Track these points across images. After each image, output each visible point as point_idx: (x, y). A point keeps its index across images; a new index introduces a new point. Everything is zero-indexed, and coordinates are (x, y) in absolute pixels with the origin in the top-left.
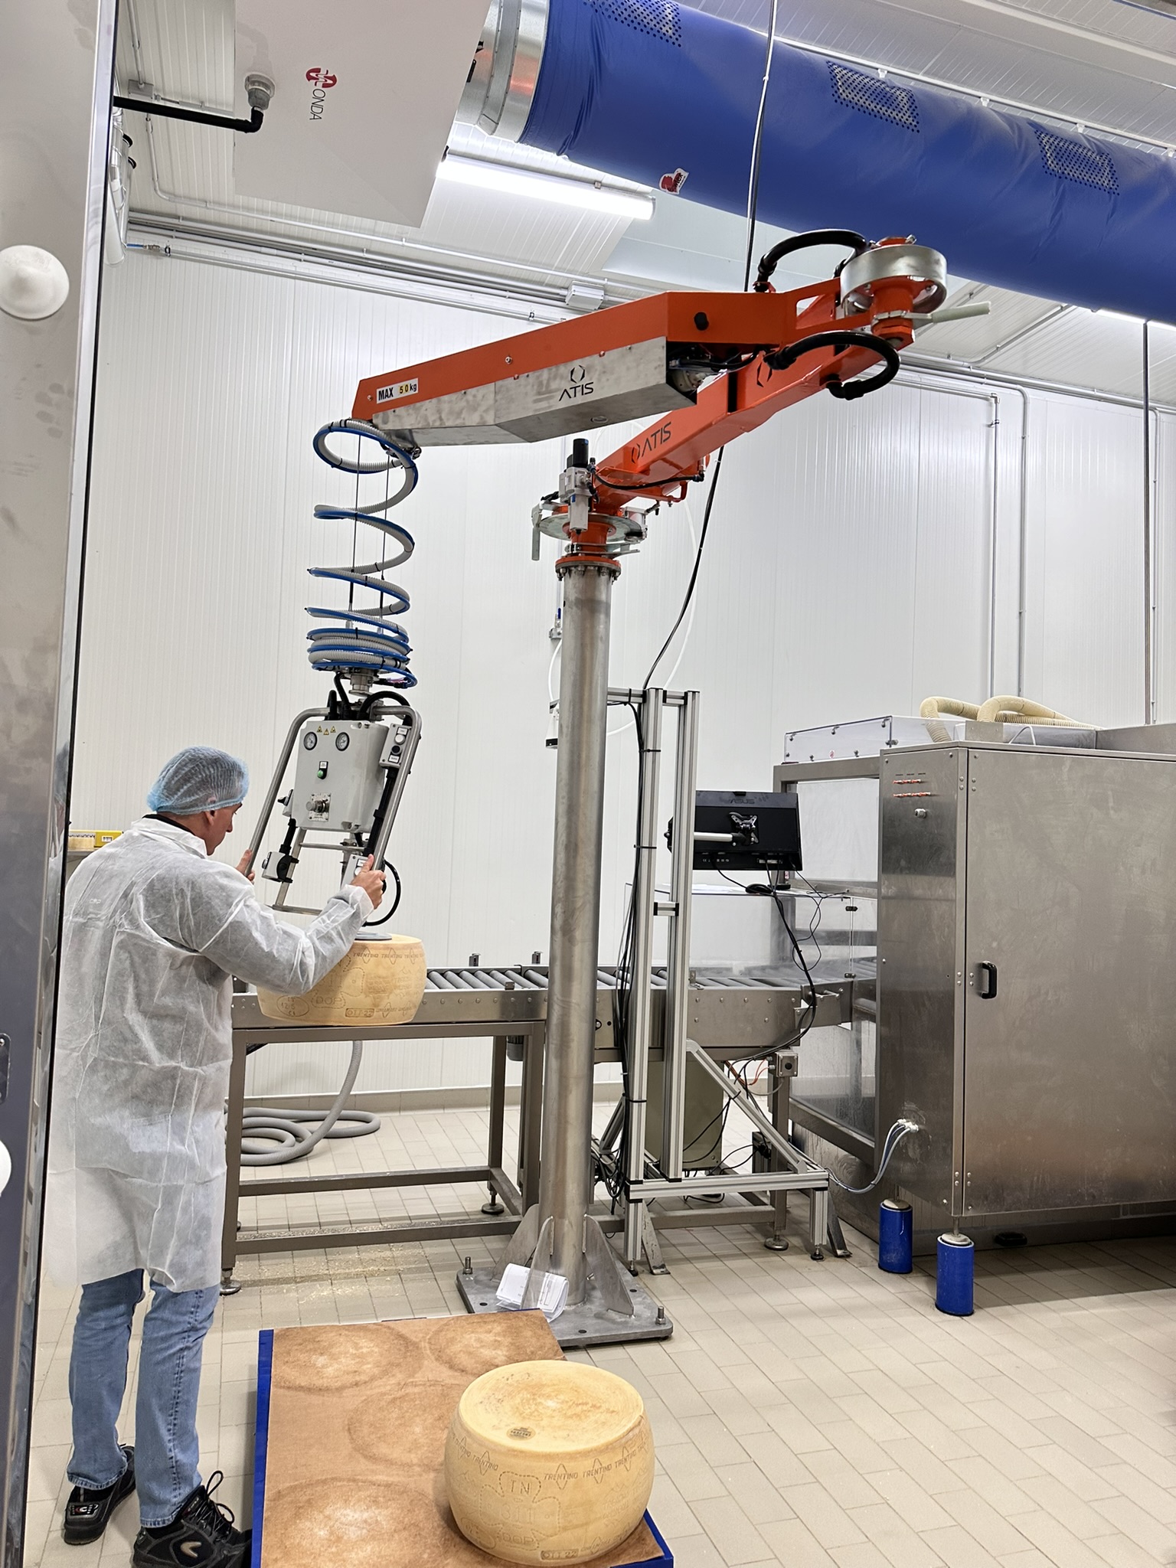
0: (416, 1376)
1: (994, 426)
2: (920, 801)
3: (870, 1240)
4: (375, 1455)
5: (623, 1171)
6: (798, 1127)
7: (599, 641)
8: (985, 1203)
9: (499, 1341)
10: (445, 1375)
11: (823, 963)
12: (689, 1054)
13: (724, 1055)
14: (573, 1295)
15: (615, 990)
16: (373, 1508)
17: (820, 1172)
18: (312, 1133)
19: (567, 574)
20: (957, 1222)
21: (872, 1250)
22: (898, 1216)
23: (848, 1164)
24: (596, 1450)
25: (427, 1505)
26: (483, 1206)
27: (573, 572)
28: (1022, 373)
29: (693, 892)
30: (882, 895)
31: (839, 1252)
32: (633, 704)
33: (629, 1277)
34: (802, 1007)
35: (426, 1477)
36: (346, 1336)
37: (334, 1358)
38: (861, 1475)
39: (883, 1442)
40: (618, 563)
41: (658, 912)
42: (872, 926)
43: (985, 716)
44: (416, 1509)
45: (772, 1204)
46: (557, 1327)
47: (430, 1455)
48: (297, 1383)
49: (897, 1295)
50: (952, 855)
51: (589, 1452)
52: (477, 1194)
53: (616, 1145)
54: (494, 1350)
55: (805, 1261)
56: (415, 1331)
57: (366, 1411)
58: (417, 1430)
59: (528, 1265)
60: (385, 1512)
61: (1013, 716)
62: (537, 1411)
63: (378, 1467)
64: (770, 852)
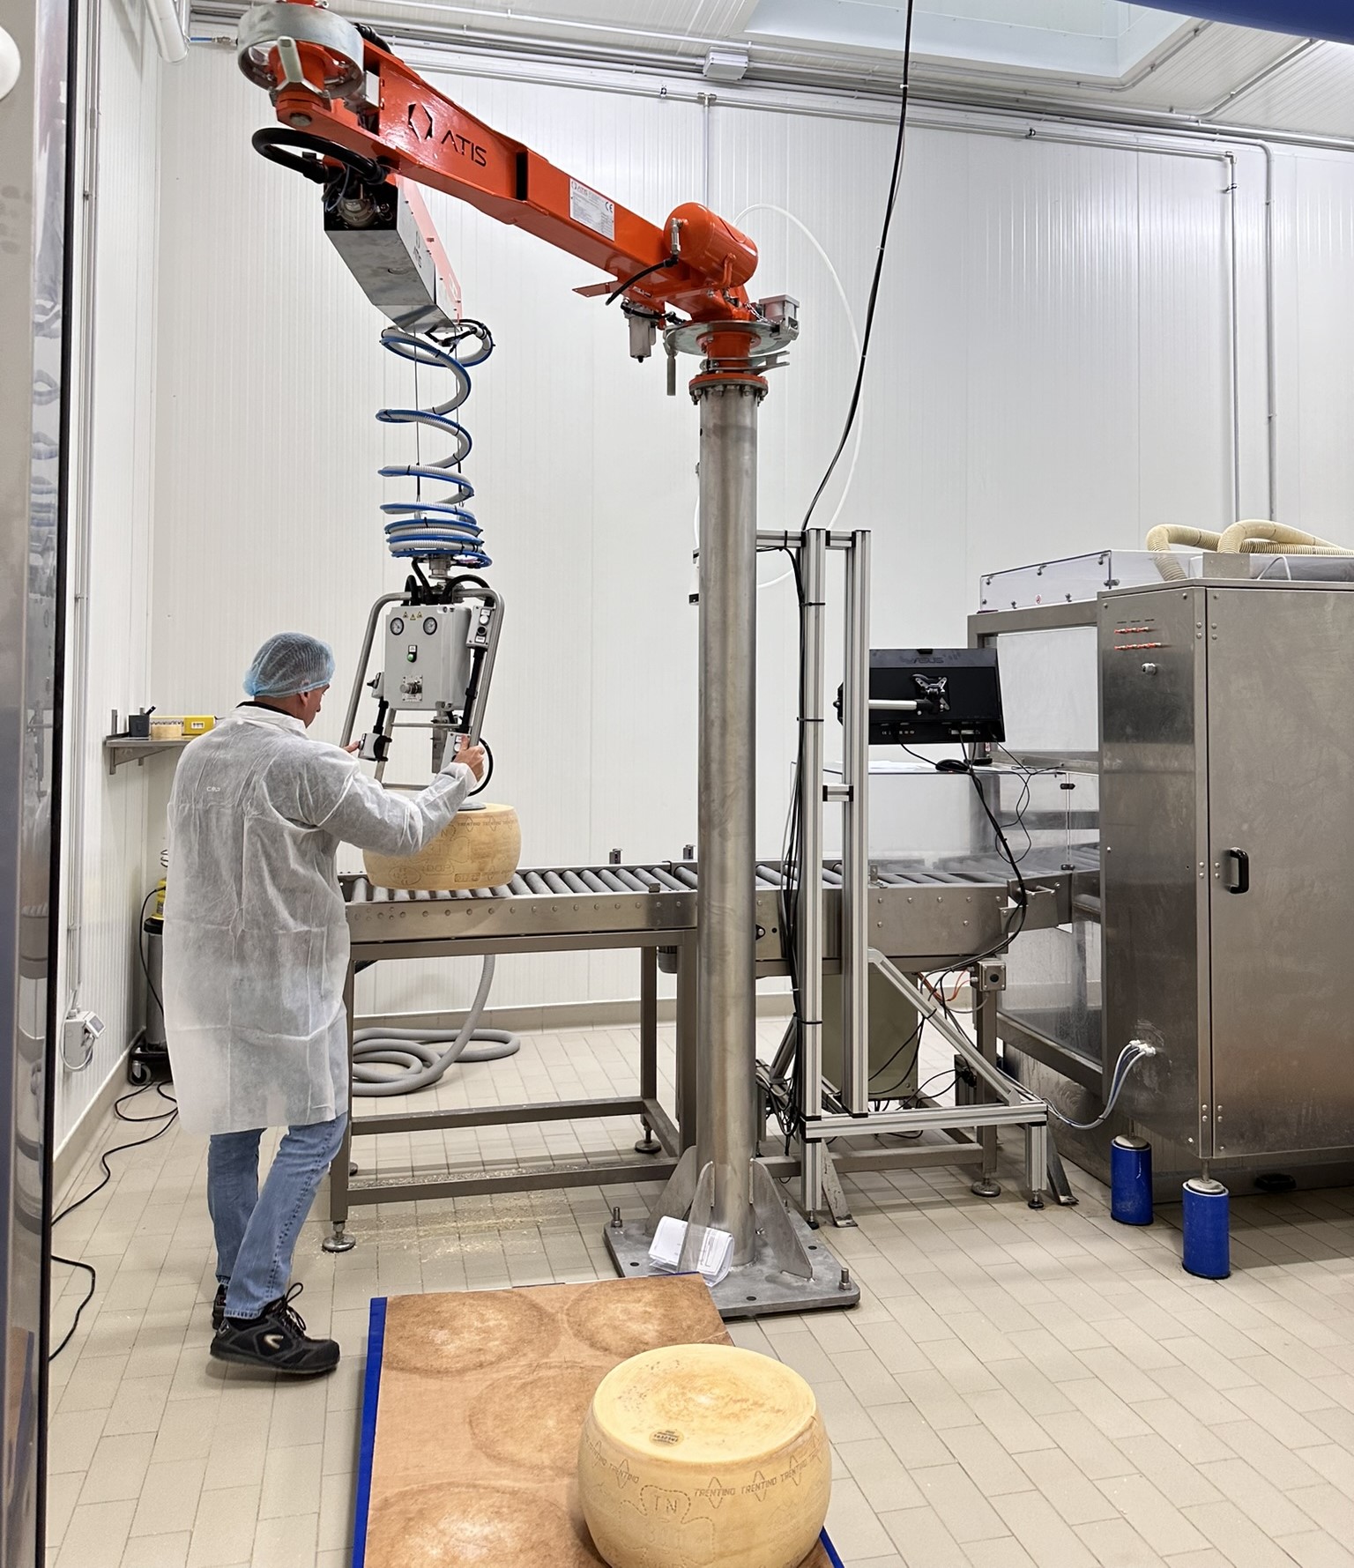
0: (551, 1355)
1: (1230, 191)
2: (1147, 654)
3: (1099, 1183)
4: (500, 1454)
5: (797, 1105)
6: (1011, 1048)
7: (744, 476)
8: (1241, 1142)
9: (650, 1313)
10: (586, 1355)
11: (1033, 852)
12: (872, 966)
13: (915, 968)
14: (740, 1254)
15: (780, 891)
16: (496, 1521)
17: (1037, 1104)
18: (441, 1056)
19: (703, 397)
20: (1206, 1166)
21: (1102, 1196)
22: (1134, 1156)
23: (1071, 1092)
24: (756, 1460)
25: (559, 1518)
26: (637, 1144)
27: (710, 393)
28: (1263, 124)
29: (870, 771)
30: (1104, 768)
31: (1063, 1199)
32: (789, 549)
33: (808, 1230)
34: (1009, 907)
35: (559, 1482)
36: (471, 1305)
37: (455, 1332)
38: (1091, 1481)
39: (1118, 1439)
40: (764, 379)
41: (829, 796)
42: (1093, 804)
43: (1228, 544)
44: (547, 1524)
45: (979, 1141)
46: (721, 1293)
47: (565, 1454)
48: (412, 1364)
49: (1135, 1252)
50: (1190, 719)
51: (749, 1463)
52: (628, 1131)
53: (789, 1074)
54: (645, 1323)
55: (1020, 1210)
56: (552, 1300)
57: (491, 1398)
58: (551, 1423)
59: (685, 1218)
60: (510, 1527)
61: (1261, 545)
62: (687, 1409)
63: (503, 1469)
64: (965, 720)
